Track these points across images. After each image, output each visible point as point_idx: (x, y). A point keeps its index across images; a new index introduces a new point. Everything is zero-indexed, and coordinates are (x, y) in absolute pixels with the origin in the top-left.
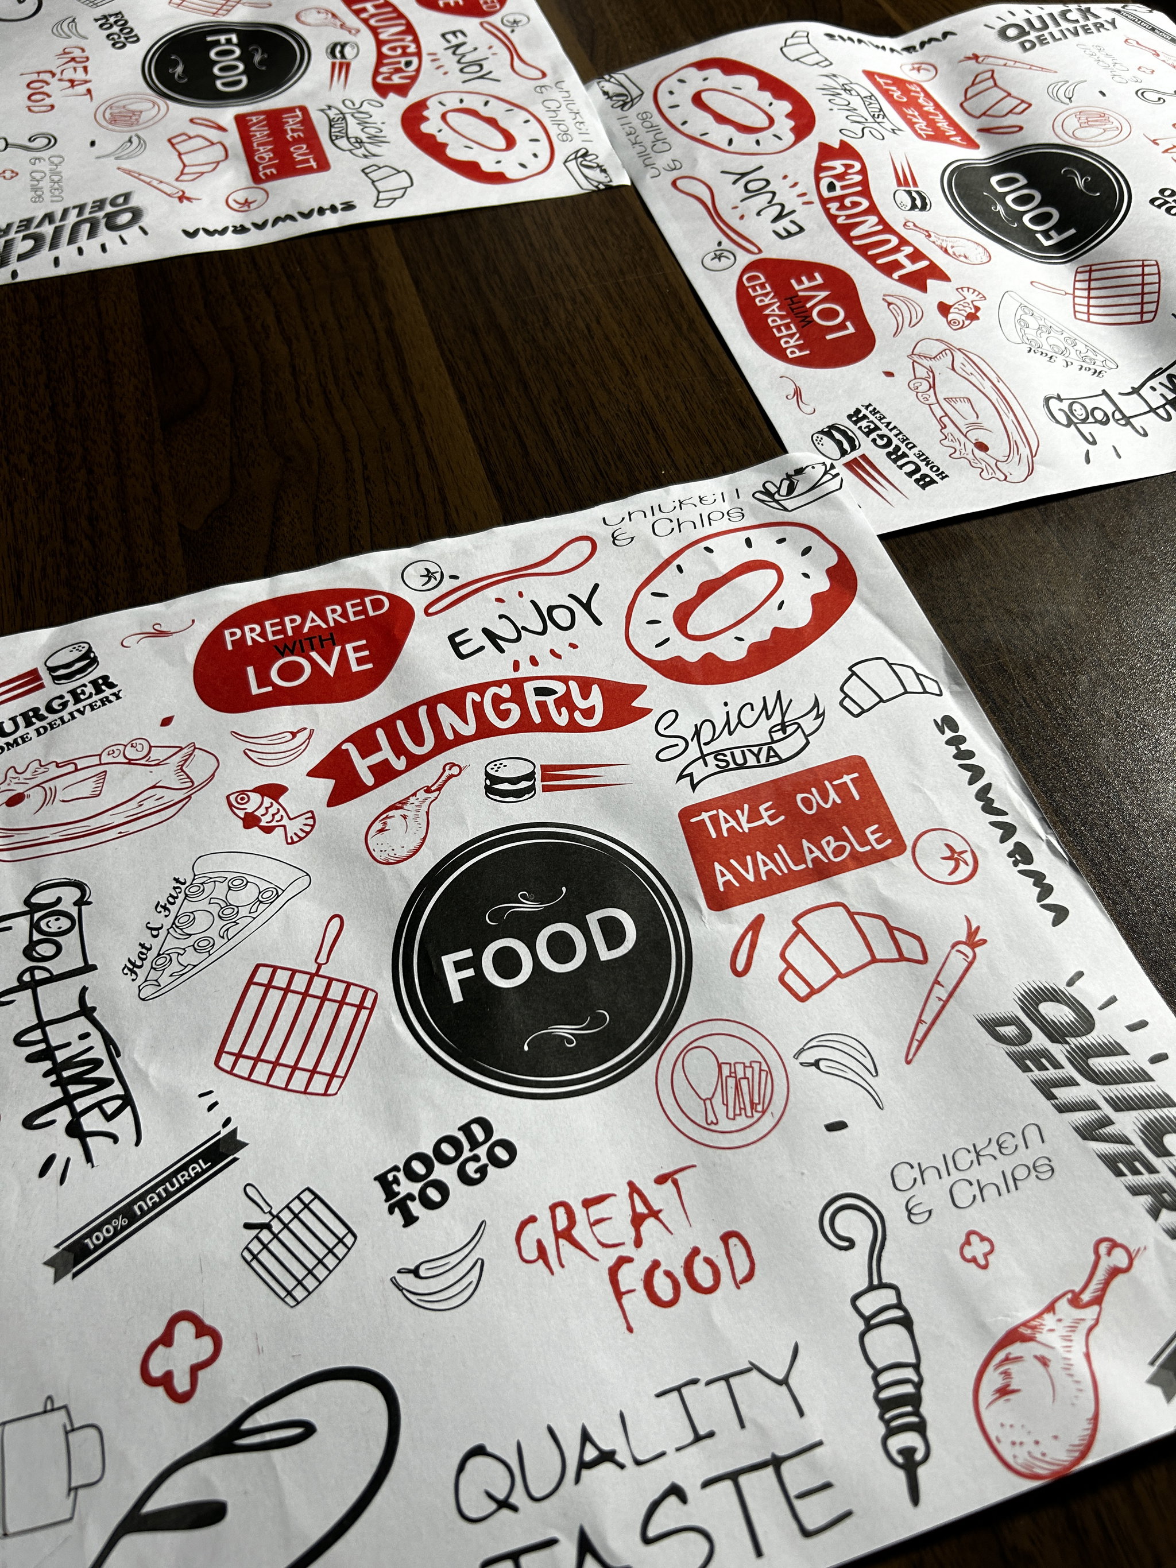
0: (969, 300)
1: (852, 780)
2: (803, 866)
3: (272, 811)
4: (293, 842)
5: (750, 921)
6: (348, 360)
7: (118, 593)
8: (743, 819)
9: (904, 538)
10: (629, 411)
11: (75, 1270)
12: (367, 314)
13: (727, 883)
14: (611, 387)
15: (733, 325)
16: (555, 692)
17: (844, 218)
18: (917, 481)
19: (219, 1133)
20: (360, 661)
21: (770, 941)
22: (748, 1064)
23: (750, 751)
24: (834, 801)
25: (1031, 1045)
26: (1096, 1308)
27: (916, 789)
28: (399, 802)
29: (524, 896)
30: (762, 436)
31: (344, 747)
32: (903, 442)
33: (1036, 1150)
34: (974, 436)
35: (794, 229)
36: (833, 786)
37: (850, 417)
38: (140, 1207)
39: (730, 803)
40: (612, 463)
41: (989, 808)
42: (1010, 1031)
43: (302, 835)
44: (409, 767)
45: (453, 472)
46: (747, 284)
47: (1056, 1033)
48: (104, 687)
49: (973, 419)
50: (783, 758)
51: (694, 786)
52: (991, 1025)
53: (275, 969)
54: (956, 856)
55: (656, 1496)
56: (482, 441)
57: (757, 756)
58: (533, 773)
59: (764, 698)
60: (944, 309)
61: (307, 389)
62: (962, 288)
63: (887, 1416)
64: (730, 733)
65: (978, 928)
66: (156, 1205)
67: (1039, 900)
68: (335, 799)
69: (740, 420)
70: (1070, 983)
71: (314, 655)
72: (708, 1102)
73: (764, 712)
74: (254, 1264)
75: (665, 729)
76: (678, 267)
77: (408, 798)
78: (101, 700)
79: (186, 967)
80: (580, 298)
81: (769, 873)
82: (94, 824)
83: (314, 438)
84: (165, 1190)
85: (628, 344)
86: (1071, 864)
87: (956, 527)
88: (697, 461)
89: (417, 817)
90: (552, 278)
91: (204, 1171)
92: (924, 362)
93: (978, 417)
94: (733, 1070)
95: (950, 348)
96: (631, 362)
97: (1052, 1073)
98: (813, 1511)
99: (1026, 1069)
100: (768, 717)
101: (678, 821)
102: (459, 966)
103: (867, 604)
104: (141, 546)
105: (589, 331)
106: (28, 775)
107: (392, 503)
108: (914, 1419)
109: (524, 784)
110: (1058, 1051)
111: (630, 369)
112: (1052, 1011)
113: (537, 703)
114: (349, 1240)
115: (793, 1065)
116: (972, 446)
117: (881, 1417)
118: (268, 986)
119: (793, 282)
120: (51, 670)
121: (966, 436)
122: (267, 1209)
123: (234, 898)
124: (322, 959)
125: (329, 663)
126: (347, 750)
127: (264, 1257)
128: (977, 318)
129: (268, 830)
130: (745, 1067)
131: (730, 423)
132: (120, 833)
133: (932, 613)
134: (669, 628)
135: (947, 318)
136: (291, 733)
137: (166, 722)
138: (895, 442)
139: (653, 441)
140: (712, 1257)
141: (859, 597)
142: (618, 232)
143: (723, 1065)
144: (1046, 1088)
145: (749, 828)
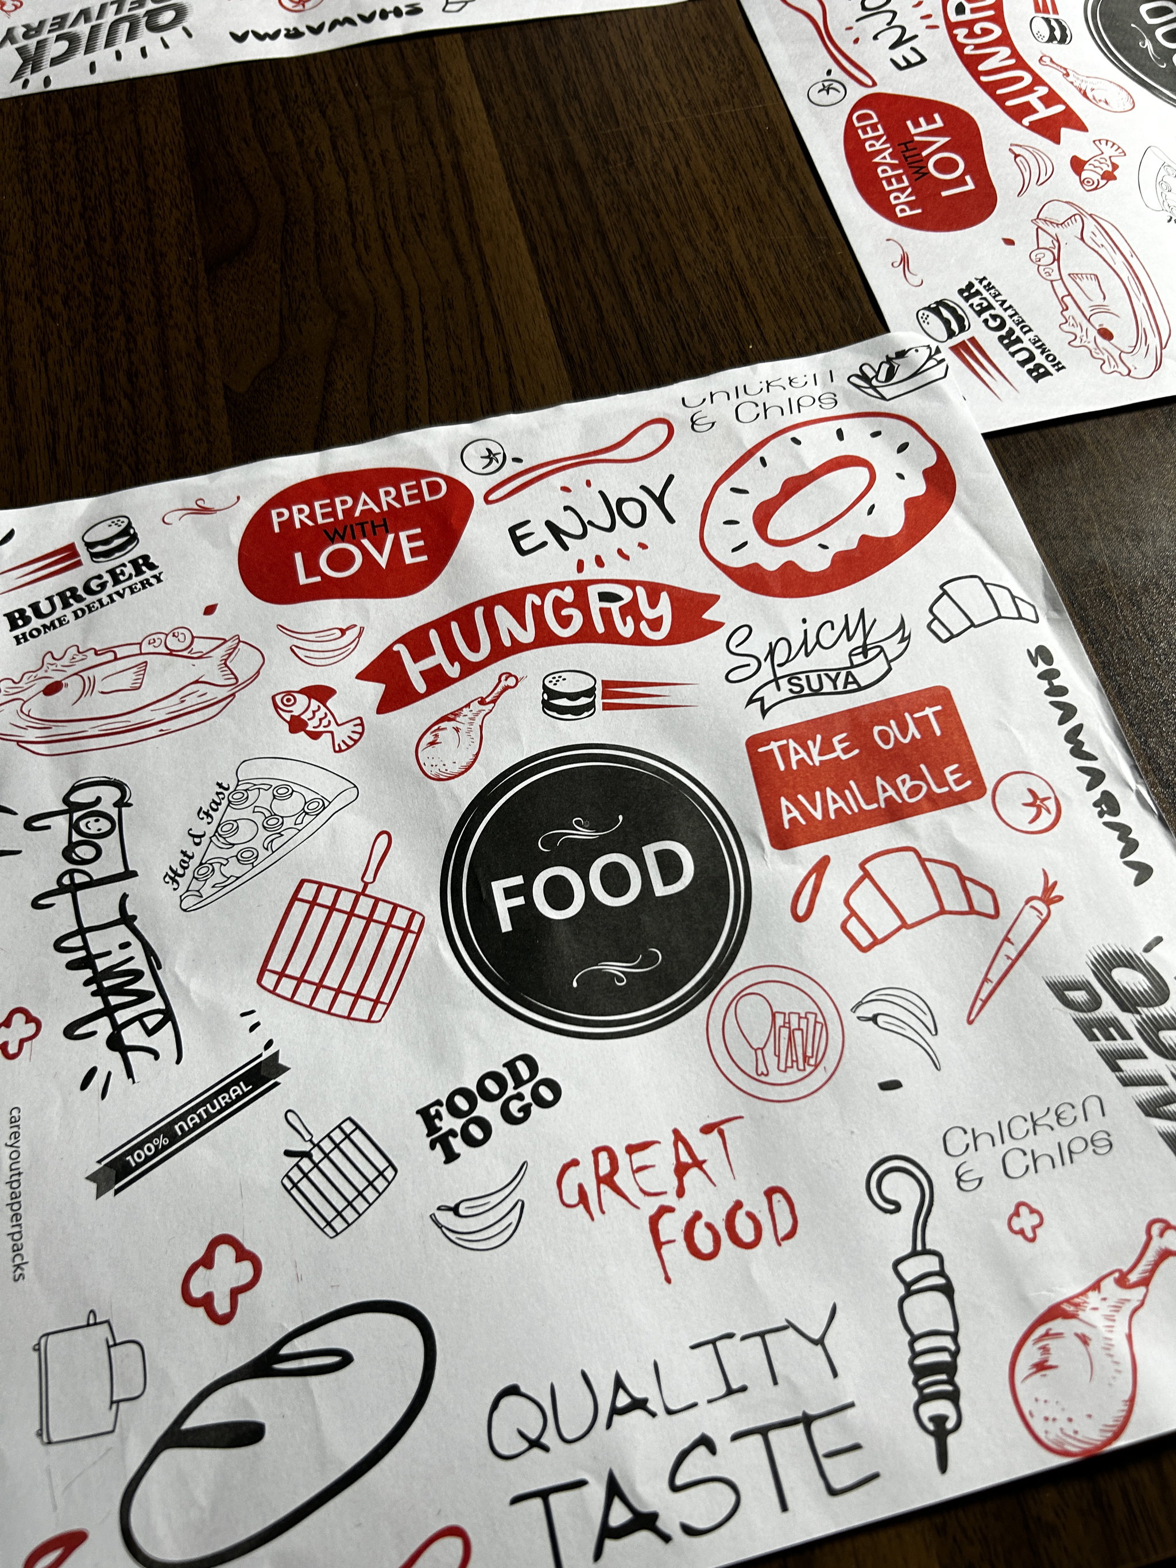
0: (1106, 156)
1: (935, 713)
2: (875, 806)
3: (320, 714)
4: (340, 751)
5: (814, 863)
6: (410, 198)
7: (158, 462)
8: (815, 751)
9: (1010, 438)
10: (716, 273)
11: (117, 1186)
12: (432, 143)
13: (793, 821)
14: (698, 243)
15: (838, 174)
16: (620, 598)
17: (973, 47)
18: (1030, 371)
19: (260, 1056)
20: (414, 552)
21: (834, 884)
22: (803, 1015)
23: (827, 675)
24: (913, 736)
25: (1100, 1013)
26: (1142, 1290)
27: (1002, 727)
28: (452, 713)
29: (578, 823)
30: (861, 308)
31: (395, 648)
32: (1018, 325)
33: (1096, 1123)
34: (1099, 320)
35: (914, 58)
36: (913, 719)
37: (961, 292)
38: (181, 1128)
39: (801, 732)
40: (695, 334)
41: (1078, 751)
42: (1079, 996)
43: (350, 743)
44: (463, 675)
45: (520, 336)
46: (857, 125)
47: (1127, 1001)
48: (144, 568)
49: (1099, 301)
50: (862, 685)
51: (764, 712)
52: (1060, 989)
53: (320, 885)
54: (1038, 802)
55: (686, 1445)
56: (553, 301)
57: (834, 681)
58: (593, 689)
59: (846, 616)
60: (1077, 165)
61: (364, 233)
62: (1100, 141)
63: (921, 1383)
64: (807, 654)
65: (1055, 883)
66: (196, 1126)
67: (1123, 856)
68: (386, 706)
69: (839, 288)
70: (1148, 949)
71: (366, 542)
72: (759, 1052)
73: (845, 632)
74: (294, 1192)
75: (737, 646)
76: (780, 99)
77: (461, 709)
78: (141, 582)
79: (229, 878)
80: (668, 134)
81: (839, 811)
82: (135, 719)
83: (371, 291)
84: (206, 1111)
85: (719, 192)
86: (1161, 818)
87: (1068, 427)
88: (789, 335)
89: (470, 730)
90: (639, 108)
91: (245, 1094)
92: (1050, 229)
93: (1104, 298)
94: (787, 1021)
95: (1080, 214)
96: (722, 214)
97: (1119, 1044)
98: (841, 1472)
99: (1093, 1038)
100: (849, 639)
101: (745, 750)
102: (509, 893)
103: (965, 512)
104: (184, 408)
105: (677, 174)
106: (66, 661)
107: (453, 370)
108: (948, 1388)
109: (583, 701)
110: (1128, 1021)
111: (720, 223)
112: (1126, 978)
113: (601, 610)
114: (389, 1174)
115: (850, 1019)
116: (1095, 333)
117: (915, 1383)
118: (313, 903)
119: (909, 123)
120: (89, 545)
121: (1089, 320)
122: (308, 1137)
123: (279, 807)
124: (369, 878)
125: (381, 552)
126: (398, 652)
127: (304, 1185)
128: (1115, 178)
129: (315, 736)
130: (800, 1018)
131: (828, 291)
132: (161, 730)
133: (1035, 526)
134: (747, 530)
135: (1079, 174)
136: (341, 630)
137: (210, 610)
138: (1010, 324)
139: (741, 309)
140: (755, 1212)
141: (957, 505)
142: (715, 53)
143: (777, 1015)
144: (1112, 1060)
145: (821, 762)
